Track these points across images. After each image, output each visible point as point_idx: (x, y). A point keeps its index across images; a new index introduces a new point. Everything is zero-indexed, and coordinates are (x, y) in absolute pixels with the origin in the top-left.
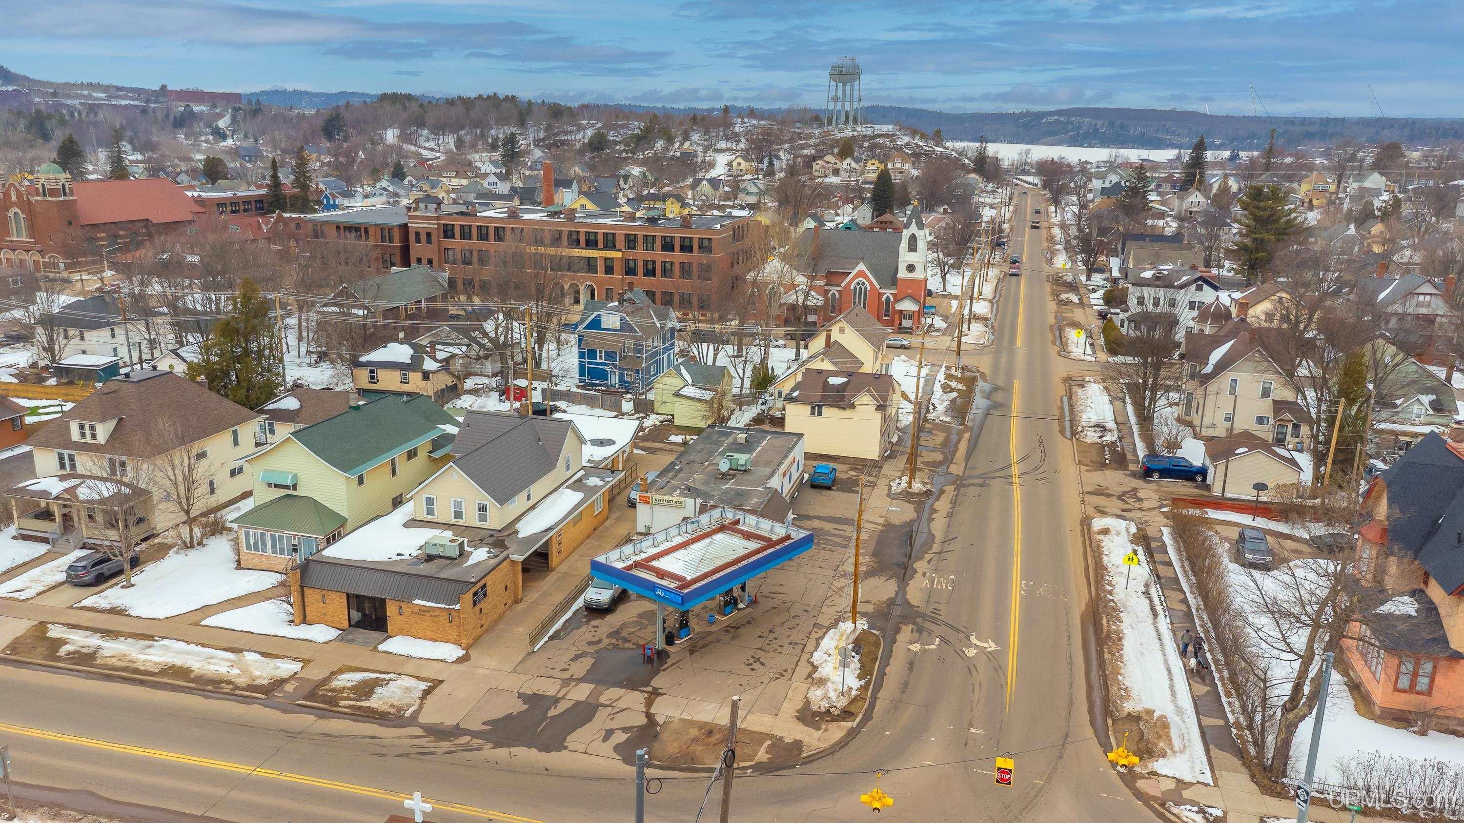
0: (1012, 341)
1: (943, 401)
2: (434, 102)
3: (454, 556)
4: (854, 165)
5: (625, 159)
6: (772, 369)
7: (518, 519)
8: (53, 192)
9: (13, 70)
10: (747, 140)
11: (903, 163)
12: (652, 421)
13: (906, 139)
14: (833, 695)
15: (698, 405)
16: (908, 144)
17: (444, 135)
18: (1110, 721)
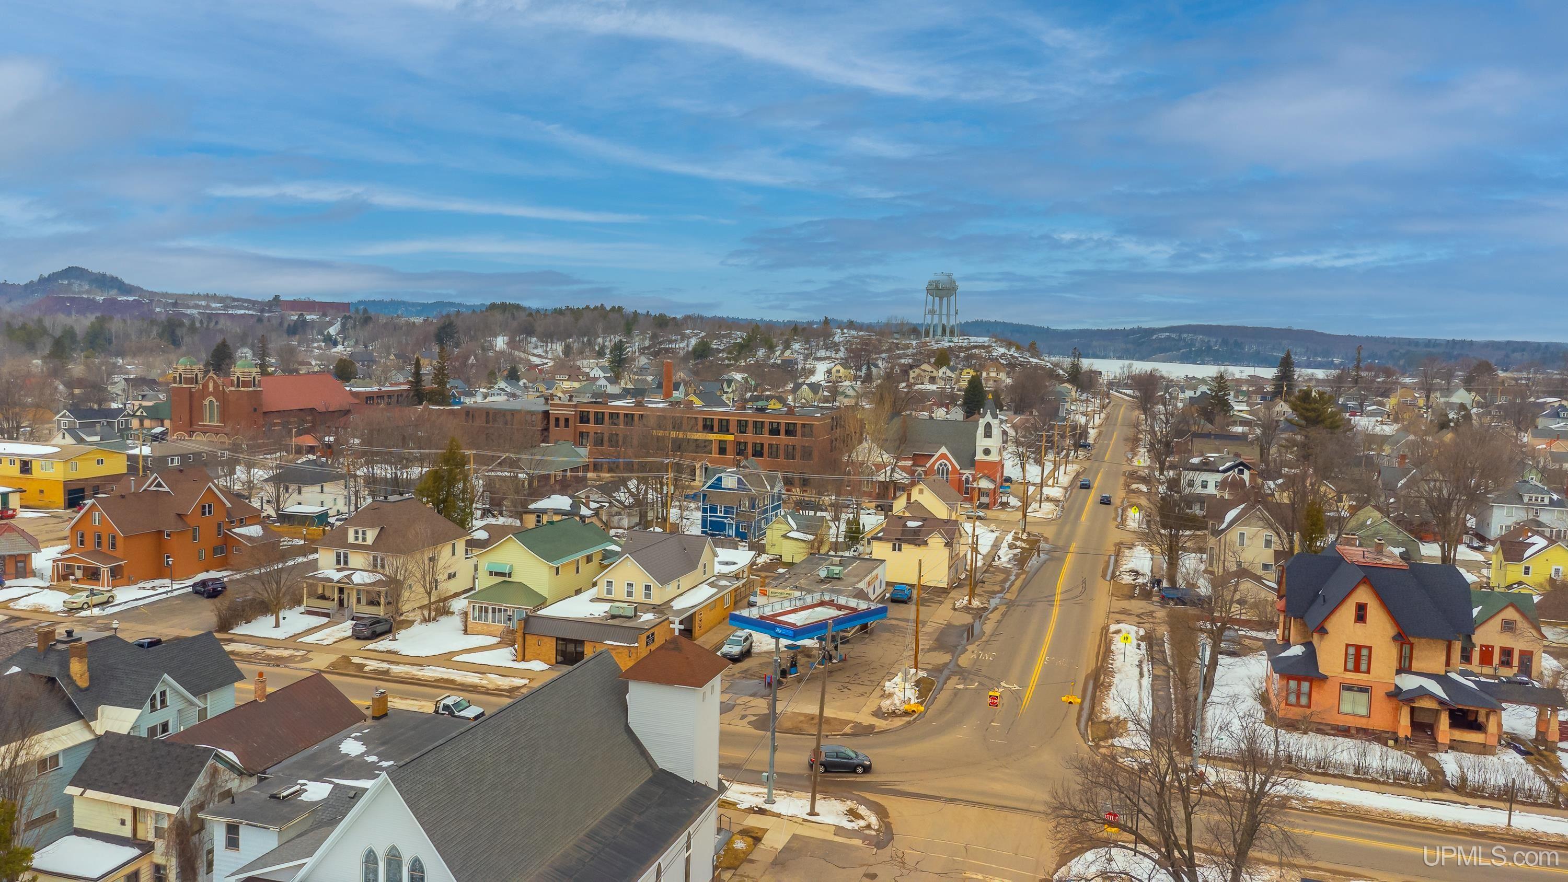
0: (1078, 516)
1: (1008, 554)
2: (542, 312)
3: (630, 615)
4: (949, 373)
5: (728, 366)
6: (864, 525)
7: (672, 600)
8: (246, 384)
9: (126, 282)
10: (846, 349)
11: (998, 372)
12: (763, 559)
13: (1002, 350)
14: (897, 702)
15: (803, 545)
16: (1003, 355)
17: (552, 343)
18: (1090, 723)
